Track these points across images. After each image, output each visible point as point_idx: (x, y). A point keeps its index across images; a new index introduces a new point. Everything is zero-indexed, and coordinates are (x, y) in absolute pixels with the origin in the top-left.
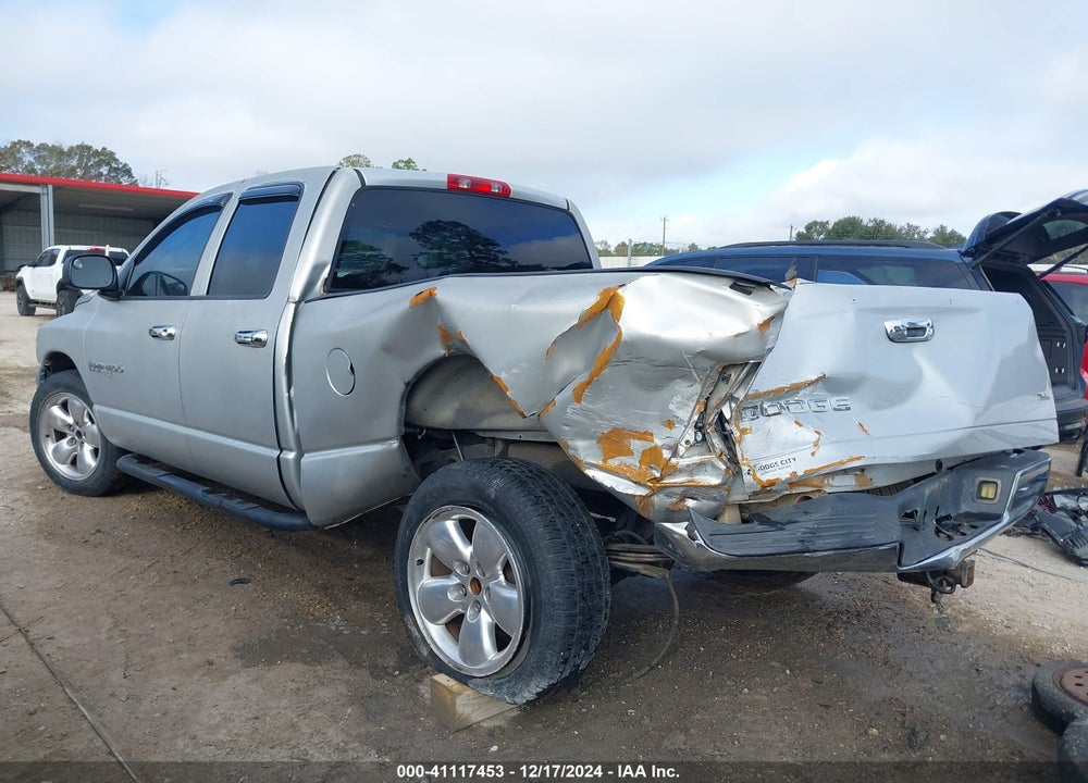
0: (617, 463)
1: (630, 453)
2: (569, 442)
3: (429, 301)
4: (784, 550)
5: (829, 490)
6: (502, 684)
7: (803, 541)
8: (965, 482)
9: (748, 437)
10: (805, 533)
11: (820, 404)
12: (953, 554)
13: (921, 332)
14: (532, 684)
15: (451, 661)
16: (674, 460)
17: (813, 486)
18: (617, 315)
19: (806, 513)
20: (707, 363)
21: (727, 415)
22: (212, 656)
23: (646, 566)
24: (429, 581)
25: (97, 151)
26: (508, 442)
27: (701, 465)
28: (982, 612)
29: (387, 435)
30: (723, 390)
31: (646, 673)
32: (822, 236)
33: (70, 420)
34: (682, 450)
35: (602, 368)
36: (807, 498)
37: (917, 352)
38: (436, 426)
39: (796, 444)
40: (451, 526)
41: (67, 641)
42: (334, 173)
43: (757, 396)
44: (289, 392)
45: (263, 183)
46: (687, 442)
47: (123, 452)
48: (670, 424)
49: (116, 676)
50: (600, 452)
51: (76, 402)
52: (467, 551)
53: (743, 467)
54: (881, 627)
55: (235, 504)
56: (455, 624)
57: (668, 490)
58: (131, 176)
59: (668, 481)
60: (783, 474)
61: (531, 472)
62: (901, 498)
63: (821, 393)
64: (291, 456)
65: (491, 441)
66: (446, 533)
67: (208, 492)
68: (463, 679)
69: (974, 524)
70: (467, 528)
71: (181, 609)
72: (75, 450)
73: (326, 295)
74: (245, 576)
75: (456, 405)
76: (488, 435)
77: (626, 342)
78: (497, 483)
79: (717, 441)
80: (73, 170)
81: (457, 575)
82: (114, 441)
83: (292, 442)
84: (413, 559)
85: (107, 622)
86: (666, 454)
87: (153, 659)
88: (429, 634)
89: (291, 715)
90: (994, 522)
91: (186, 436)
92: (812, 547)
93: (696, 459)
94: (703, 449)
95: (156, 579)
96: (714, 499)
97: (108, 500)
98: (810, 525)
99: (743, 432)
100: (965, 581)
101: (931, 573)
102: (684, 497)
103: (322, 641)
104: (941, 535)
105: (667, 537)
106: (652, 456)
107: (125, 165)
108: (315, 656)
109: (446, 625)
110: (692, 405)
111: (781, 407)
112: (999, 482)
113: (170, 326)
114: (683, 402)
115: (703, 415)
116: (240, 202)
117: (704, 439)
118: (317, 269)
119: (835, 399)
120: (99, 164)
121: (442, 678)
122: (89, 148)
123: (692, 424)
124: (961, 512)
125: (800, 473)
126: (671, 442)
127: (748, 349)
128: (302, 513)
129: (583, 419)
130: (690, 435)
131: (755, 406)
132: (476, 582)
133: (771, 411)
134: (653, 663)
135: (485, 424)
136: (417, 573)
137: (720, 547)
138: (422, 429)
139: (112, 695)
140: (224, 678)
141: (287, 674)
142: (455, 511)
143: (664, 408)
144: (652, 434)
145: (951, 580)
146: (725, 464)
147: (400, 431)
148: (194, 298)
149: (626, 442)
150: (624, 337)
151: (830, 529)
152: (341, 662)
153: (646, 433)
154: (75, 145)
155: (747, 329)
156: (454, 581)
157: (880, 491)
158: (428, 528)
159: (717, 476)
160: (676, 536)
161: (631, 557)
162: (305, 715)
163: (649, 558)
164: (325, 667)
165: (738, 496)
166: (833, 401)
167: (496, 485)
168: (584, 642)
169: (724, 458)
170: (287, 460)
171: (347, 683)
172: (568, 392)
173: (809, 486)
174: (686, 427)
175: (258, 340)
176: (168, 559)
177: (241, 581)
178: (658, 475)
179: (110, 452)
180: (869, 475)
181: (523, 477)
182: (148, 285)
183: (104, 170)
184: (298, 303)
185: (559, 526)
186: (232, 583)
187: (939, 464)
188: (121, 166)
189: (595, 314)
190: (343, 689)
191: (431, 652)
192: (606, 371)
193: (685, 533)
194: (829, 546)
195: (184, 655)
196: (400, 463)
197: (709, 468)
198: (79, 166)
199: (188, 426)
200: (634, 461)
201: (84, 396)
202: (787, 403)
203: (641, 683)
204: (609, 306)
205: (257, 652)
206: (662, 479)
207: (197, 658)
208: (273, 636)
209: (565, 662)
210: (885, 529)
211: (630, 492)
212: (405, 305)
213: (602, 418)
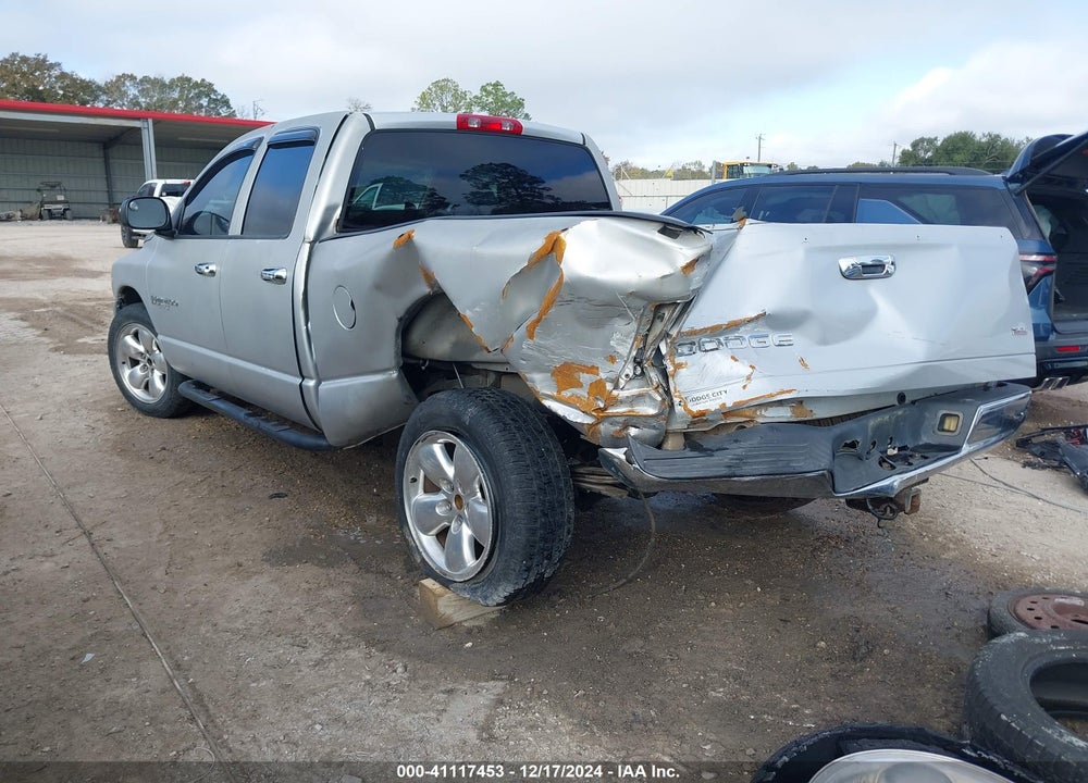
0: (569, 394)
1: (580, 385)
2: (527, 375)
3: (407, 243)
4: (710, 475)
5: (761, 420)
6: (476, 588)
7: (730, 467)
8: (927, 415)
9: (683, 371)
10: (732, 459)
11: (760, 340)
12: (895, 481)
13: (879, 269)
14: (500, 589)
15: (438, 567)
16: (615, 393)
17: (746, 417)
18: (560, 258)
19: (736, 441)
20: (640, 303)
21: (664, 350)
22: (242, 560)
23: (607, 487)
24: (421, 496)
25: (196, 82)
26: (500, 374)
27: (640, 396)
28: (974, 541)
29: (387, 366)
30: (659, 327)
31: (622, 585)
32: (929, 154)
33: (141, 348)
34: (622, 382)
35: (548, 308)
36: (741, 427)
37: (874, 288)
38: (435, 358)
39: (729, 378)
40: (437, 449)
41: (122, 543)
42: (346, 117)
43: (693, 333)
44: (307, 325)
45: (288, 128)
46: (627, 375)
47: (185, 378)
48: (612, 359)
49: (159, 573)
50: (554, 384)
51: (145, 332)
52: (450, 471)
53: (675, 399)
54: (866, 552)
55: (270, 427)
56: (442, 535)
57: (611, 419)
58: (229, 107)
59: (611, 411)
60: (712, 405)
61: (505, 401)
62: (838, 429)
63: (763, 330)
64: (312, 383)
65: (484, 373)
66: (433, 455)
67: (250, 415)
68: (446, 582)
69: (926, 455)
70: (449, 449)
71: (222, 518)
72: (147, 376)
73: (338, 235)
74: (281, 491)
75: (452, 338)
76: (481, 367)
77: (567, 283)
78: (472, 410)
79: (654, 375)
80: (175, 103)
81: (444, 493)
82: (178, 368)
83: (312, 372)
84: (407, 478)
85: (159, 527)
86: (609, 386)
87: (192, 559)
88: (421, 543)
89: (300, 611)
90: (948, 453)
91: (230, 365)
92: (738, 472)
93: (635, 391)
94: (642, 382)
95: (206, 492)
96: (654, 427)
97: (176, 421)
98: (739, 452)
99: (678, 366)
100: (908, 509)
101: (872, 500)
102: (626, 426)
103: (339, 549)
104: (885, 465)
105: (609, 460)
106: (598, 387)
107: (223, 96)
108: (330, 561)
109: (437, 535)
110: (631, 341)
111: (720, 343)
112: (961, 415)
113: (211, 264)
114: (623, 338)
115: (641, 351)
116: (269, 146)
117: (643, 373)
118: (329, 210)
119: (776, 336)
120: (199, 96)
121: (429, 583)
122: (189, 80)
123: (631, 359)
124: (921, 443)
125: (729, 404)
126: (613, 376)
127: (674, 290)
128: (320, 434)
129: (536, 354)
130: (629, 370)
131: (694, 341)
132: (458, 498)
133: (709, 346)
134: (630, 576)
135: (477, 357)
136: (412, 490)
137: (652, 470)
138: (425, 361)
139: (154, 588)
140: (249, 577)
141: (303, 574)
142: (438, 435)
143: (607, 344)
144: (598, 368)
145: (894, 507)
146: (661, 396)
147: (398, 363)
148: (231, 238)
149: (576, 375)
150: (565, 279)
151: (756, 457)
152: (353, 567)
153: (593, 367)
154: (175, 77)
155: (672, 272)
156: (442, 497)
157: (819, 423)
158: (419, 450)
159: (655, 407)
160: (616, 460)
161: (595, 479)
162: (311, 610)
163: (608, 480)
164: (337, 571)
165: (678, 425)
166: (774, 338)
167: (470, 412)
168: (546, 553)
169: (661, 390)
170: (308, 387)
171: (354, 585)
172: (523, 329)
173: (741, 416)
174: (626, 362)
175: (279, 278)
176: (218, 475)
177: (278, 495)
178: (602, 405)
179: (174, 378)
180: (807, 407)
181: (496, 406)
182: (197, 225)
183: (204, 101)
184: (312, 243)
185: (524, 450)
186: (271, 497)
187: (901, 397)
188: (219, 97)
189: (542, 257)
190: (348, 590)
191: (423, 559)
192: (552, 310)
193: (623, 457)
194: (754, 472)
195: (219, 558)
196: (400, 392)
197: (647, 400)
198: (180, 98)
199: (230, 355)
200: (583, 393)
201: (151, 327)
202: (727, 339)
203: (617, 593)
204: (554, 248)
205: (283, 556)
206: (606, 409)
207: (229, 560)
208: (298, 544)
209: (528, 569)
210: (815, 457)
211: (579, 420)
212: (390, 247)
213: (553, 353)
